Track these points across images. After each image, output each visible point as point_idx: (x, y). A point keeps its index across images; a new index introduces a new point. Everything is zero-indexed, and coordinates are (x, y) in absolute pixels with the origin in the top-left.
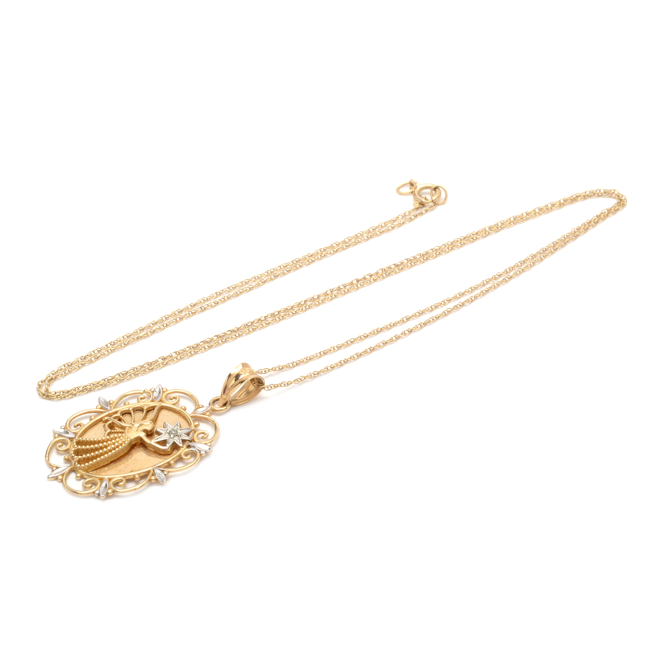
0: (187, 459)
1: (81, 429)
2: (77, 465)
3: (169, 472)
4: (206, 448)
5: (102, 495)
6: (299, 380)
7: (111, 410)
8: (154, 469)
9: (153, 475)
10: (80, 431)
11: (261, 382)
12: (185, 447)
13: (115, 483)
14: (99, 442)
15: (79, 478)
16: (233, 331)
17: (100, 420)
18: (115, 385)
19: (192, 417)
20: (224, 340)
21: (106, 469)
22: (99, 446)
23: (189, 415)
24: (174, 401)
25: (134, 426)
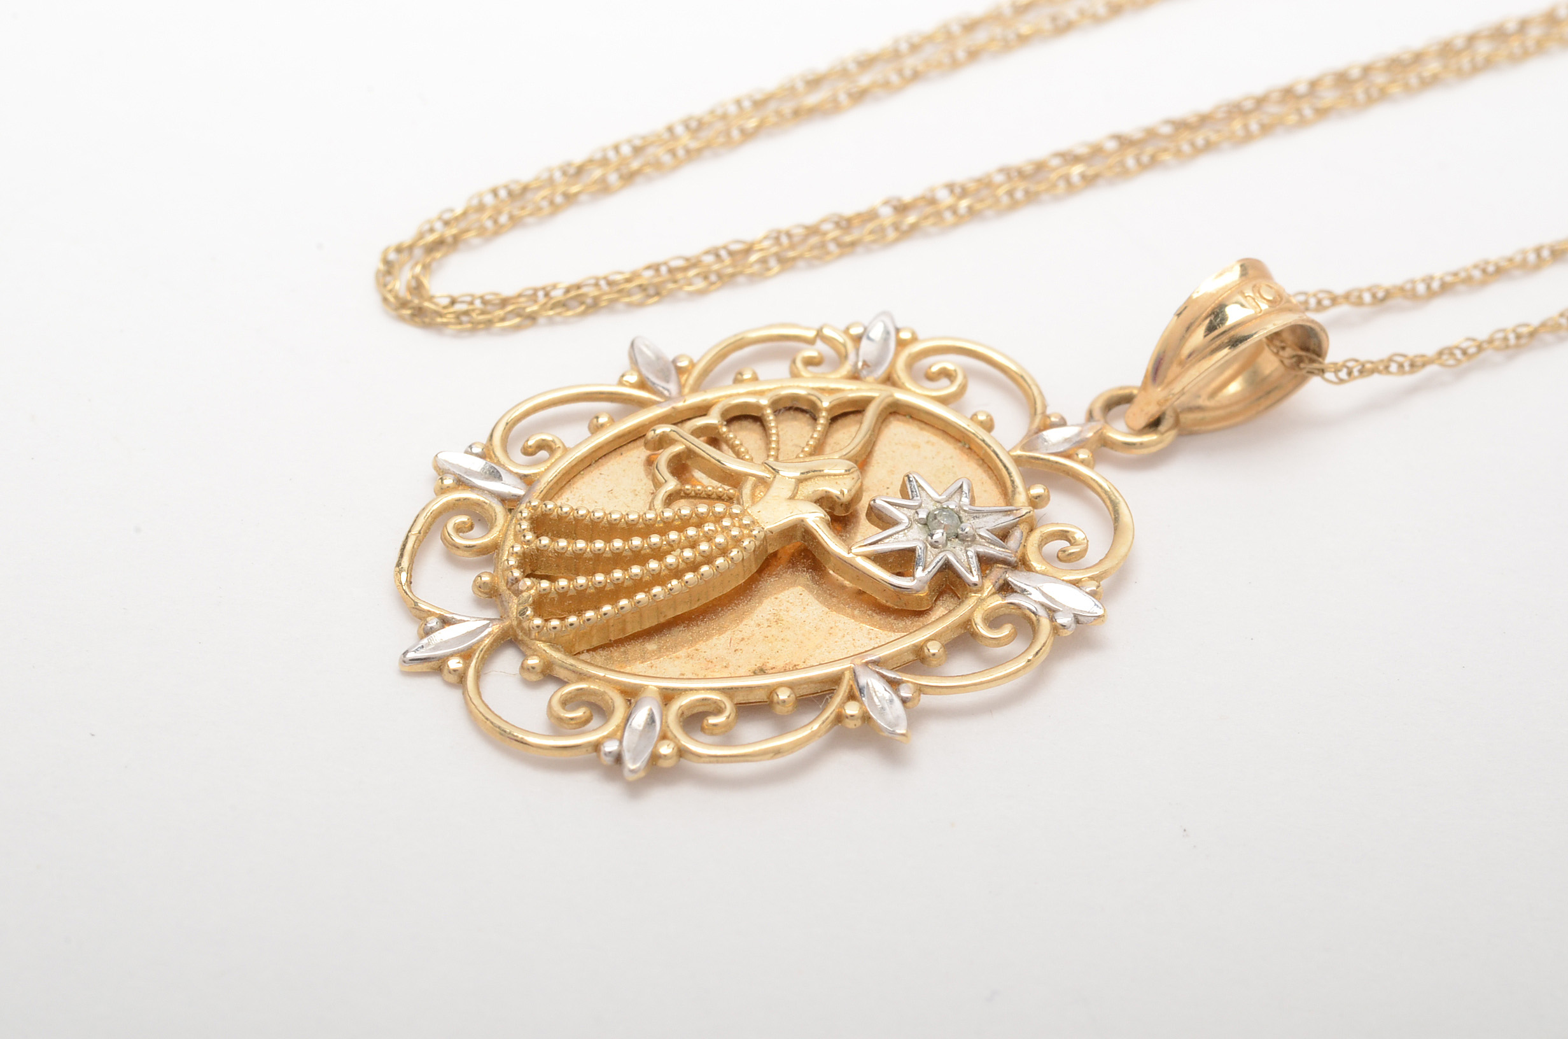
0: (998, 642)
1: (553, 465)
2: (529, 619)
3: (920, 689)
4: (1081, 602)
5: (630, 765)
6: (1458, 353)
7: (681, 395)
8: (859, 671)
9: (851, 697)
10: (549, 470)
11: (1312, 344)
12: (989, 587)
13: (687, 713)
14: (628, 530)
15: (534, 677)
16: (1181, 126)
17: (636, 436)
18: (702, 293)
19: (1018, 460)
20: (1145, 159)
21: (651, 646)
22: (630, 549)
23: (1008, 452)
24: (946, 388)
25: (777, 476)
